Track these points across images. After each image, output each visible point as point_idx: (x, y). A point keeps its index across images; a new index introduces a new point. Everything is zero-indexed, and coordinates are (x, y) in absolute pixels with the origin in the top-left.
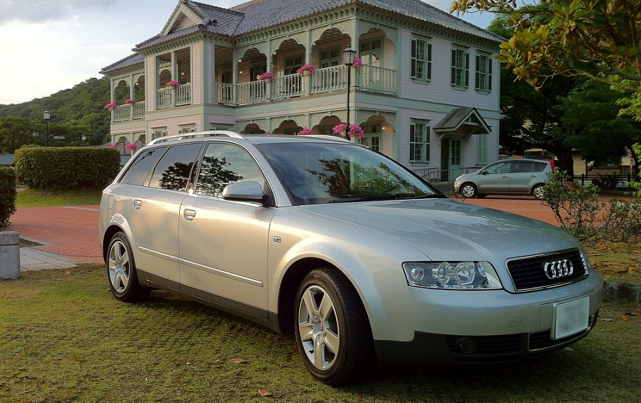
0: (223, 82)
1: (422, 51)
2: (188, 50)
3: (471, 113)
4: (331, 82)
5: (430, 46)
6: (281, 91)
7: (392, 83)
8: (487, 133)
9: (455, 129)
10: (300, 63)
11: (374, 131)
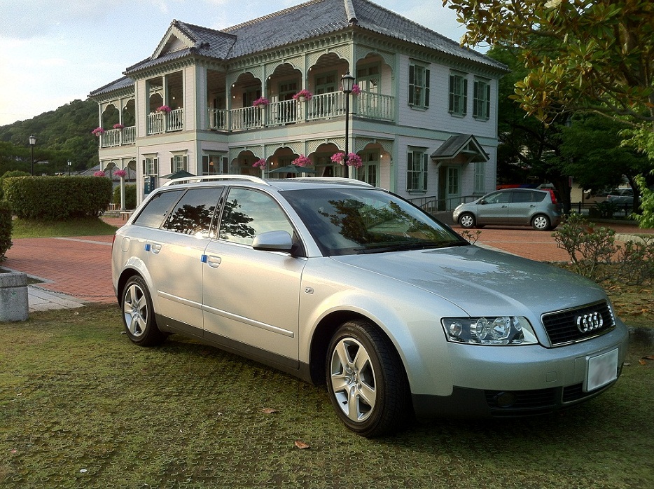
0: (215, 107)
1: (420, 77)
2: (180, 75)
3: (469, 141)
4: (327, 109)
5: (428, 72)
6: (276, 117)
7: (389, 109)
8: (485, 161)
9: (453, 157)
10: (295, 88)
11: (371, 159)
